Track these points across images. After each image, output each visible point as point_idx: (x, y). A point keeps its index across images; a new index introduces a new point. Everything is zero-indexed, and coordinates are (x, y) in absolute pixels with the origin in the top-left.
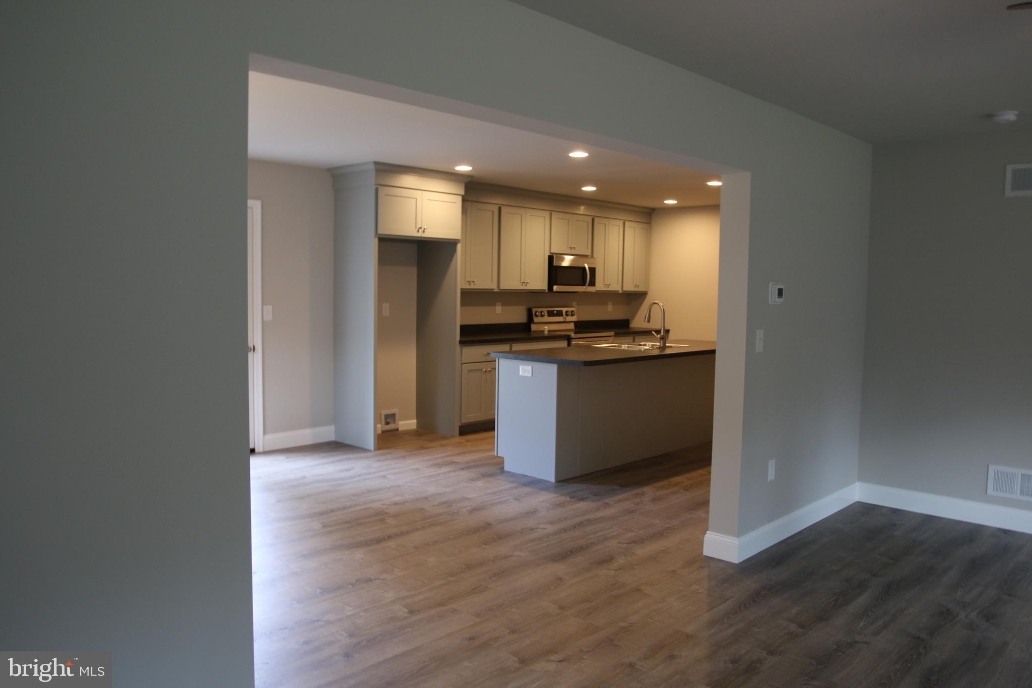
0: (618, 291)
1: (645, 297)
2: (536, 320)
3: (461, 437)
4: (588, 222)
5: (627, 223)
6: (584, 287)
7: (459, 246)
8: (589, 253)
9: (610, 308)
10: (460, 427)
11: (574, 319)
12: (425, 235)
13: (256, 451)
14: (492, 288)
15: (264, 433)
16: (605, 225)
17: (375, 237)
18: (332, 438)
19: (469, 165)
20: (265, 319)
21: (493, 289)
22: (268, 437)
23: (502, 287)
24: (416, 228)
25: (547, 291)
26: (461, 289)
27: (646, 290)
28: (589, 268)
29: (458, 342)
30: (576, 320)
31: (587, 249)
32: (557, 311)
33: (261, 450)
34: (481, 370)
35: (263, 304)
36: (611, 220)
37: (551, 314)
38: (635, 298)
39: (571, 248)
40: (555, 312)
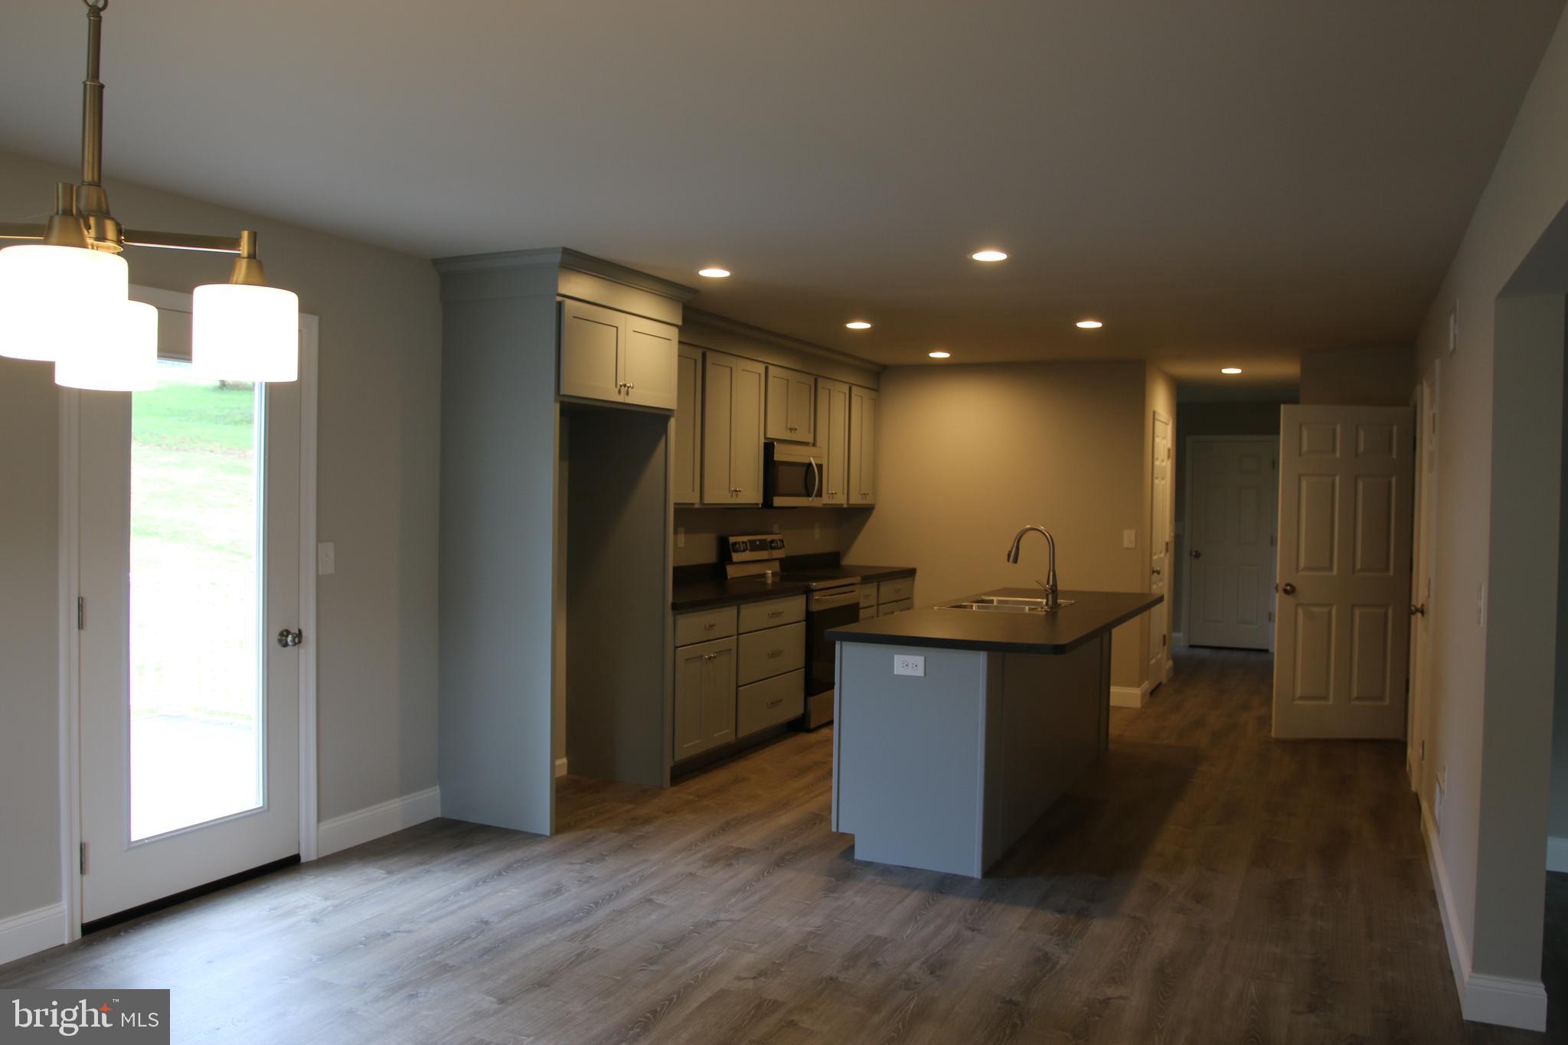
0: (842, 505)
1: (869, 516)
2: (736, 557)
3: (676, 788)
4: (810, 386)
5: (854, 389)
6: (811, 499)
7: (672, 422)
8: (811, 440)
9: (817, 533)
10: (673, 769)
11: (779, 554)
12: (629, 400)
13: (303, 860)
14: (693, 502)
15: (319, 820)
16: (830, 390)
17: (556, 401)
18: (435, 812)
19: (726, 268)
20: (320, 573)
21: (694, 504)
22: (328, 825)
23: (707, 501)
24: (616, 386)
25: (760, 506)
26: (675, 504)
27: (872, 503)
28: (816, 464)
29: (670, 608)
30: (783, 556)
31: (809, 432)
32: (759, 540)
33: (313, 857)
34: (702, 656)
35: (319, 540)
36: (837, 383)
37: (754, 547)
38: (854, 516)
39: (791, 429)
40: (758, 543)
